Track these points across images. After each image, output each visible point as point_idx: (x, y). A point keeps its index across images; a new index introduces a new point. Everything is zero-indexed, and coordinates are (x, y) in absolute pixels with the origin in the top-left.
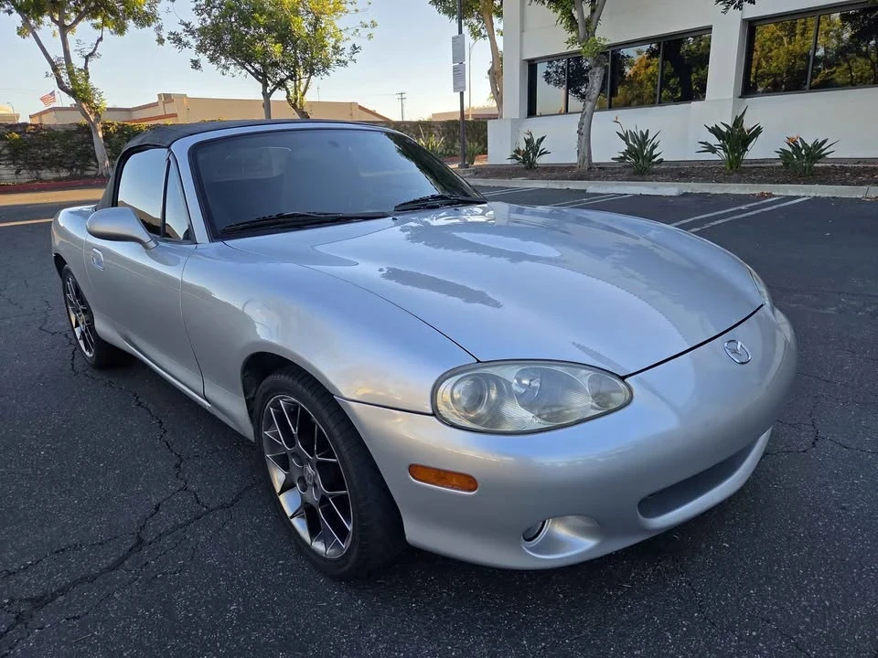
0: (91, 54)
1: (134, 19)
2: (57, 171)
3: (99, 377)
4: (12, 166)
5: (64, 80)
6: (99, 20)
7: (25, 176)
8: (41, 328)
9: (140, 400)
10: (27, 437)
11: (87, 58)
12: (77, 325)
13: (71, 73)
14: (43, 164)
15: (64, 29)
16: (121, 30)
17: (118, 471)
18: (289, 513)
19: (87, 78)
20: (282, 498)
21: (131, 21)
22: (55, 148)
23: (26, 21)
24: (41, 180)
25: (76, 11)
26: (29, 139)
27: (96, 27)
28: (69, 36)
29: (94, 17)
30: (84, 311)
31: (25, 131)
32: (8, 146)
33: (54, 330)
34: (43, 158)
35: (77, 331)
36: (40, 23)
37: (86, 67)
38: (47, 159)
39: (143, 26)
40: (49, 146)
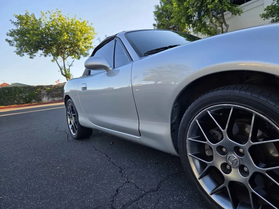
0: (71, 65)
1: (83, 55)
2: (59, 98)
3: (78, 142)
4: (47, 97)
5: (63, 72)
6: (73, 56)
7: (50, 100)
8: (56, 130)
9: (96, 148)
10: (52, 162)
11: (70, 66)
12: (71, 123)
13: (65, 70)
14: (56, 96)
15: (64, 59)
16: (79, 58)
17: (93, 174)
18: (208, 192)
19: (69, 71)
20: (200, 181)
21: (82, 55)
22: (59, 91)
23: (54, 58)
24: (55, 101)
25: (67, 54)
26: (52, 89)
27: (73, 58)
28: (65, 61)
29: (72, 55)
30: (74, 116)
31: (51, 87)
32: (47, 91)
33: (60, 130)
34: (56, 94)
35: (70, 126)
36: (57, 58)
37: (69, 69)
38: (57, 95)
39: (85, 57)
40: (57, 91)
